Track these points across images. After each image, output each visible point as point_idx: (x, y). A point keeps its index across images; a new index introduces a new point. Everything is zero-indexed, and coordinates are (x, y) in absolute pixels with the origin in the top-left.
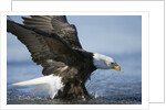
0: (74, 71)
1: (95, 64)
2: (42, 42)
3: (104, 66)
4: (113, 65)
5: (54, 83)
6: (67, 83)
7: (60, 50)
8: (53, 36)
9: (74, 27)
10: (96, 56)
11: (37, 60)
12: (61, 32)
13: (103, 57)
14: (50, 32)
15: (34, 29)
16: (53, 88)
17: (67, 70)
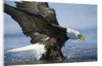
0: (53, 40)
1: (68, 36)
2: (30, 20)
3: (74, 37)
4: (79, 37)
5: (39, 49)
6: (49, 49)
7: (43, 26)
8: (39, 16)
9: (53, 10)
10: (69, 31)
11: (26, 33)
12: (44, 14)
13: (73, 31)
14: (36, 13)
15: (24, 11)
16: (38, 52)
17: (49, 40)
